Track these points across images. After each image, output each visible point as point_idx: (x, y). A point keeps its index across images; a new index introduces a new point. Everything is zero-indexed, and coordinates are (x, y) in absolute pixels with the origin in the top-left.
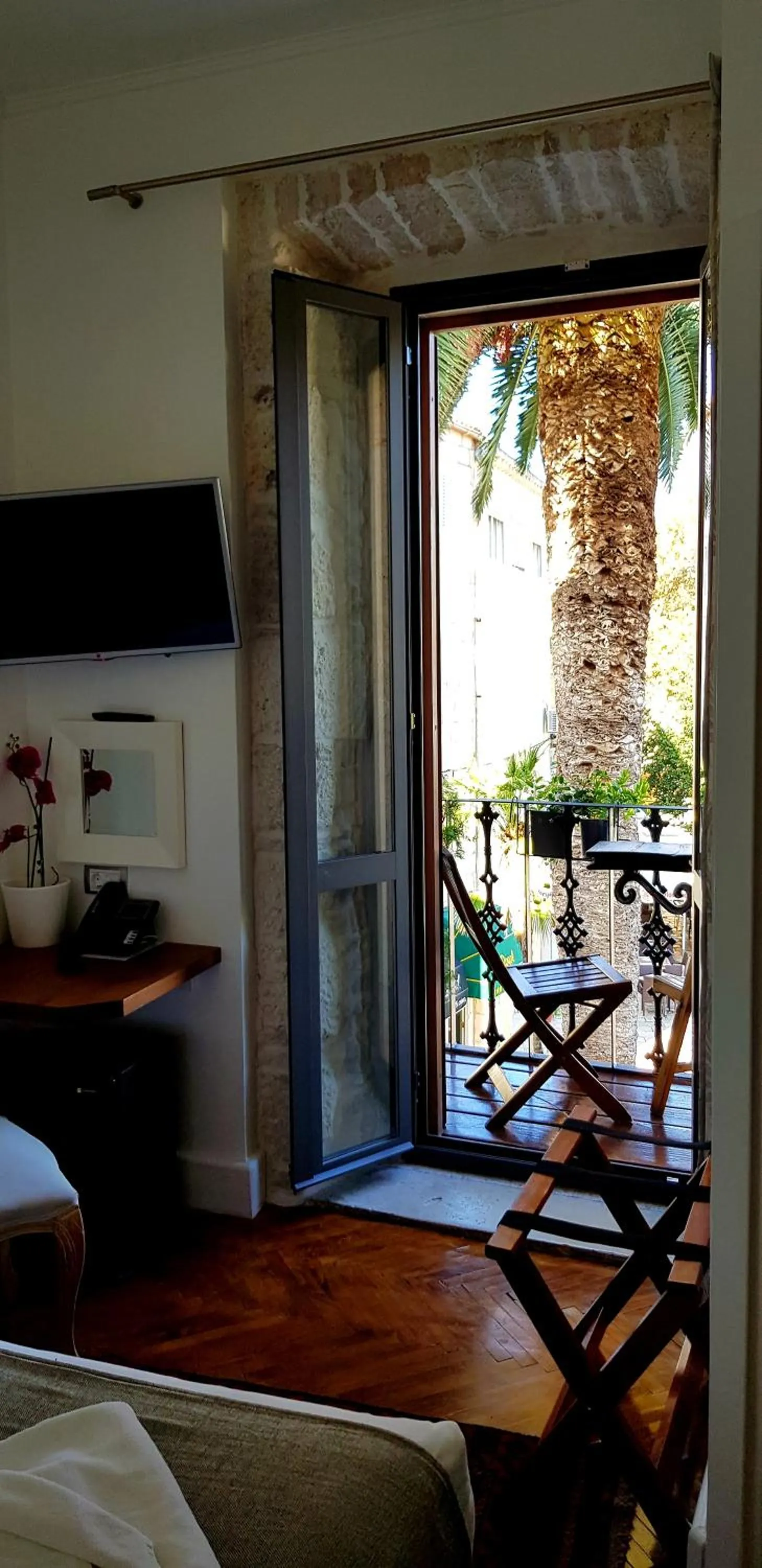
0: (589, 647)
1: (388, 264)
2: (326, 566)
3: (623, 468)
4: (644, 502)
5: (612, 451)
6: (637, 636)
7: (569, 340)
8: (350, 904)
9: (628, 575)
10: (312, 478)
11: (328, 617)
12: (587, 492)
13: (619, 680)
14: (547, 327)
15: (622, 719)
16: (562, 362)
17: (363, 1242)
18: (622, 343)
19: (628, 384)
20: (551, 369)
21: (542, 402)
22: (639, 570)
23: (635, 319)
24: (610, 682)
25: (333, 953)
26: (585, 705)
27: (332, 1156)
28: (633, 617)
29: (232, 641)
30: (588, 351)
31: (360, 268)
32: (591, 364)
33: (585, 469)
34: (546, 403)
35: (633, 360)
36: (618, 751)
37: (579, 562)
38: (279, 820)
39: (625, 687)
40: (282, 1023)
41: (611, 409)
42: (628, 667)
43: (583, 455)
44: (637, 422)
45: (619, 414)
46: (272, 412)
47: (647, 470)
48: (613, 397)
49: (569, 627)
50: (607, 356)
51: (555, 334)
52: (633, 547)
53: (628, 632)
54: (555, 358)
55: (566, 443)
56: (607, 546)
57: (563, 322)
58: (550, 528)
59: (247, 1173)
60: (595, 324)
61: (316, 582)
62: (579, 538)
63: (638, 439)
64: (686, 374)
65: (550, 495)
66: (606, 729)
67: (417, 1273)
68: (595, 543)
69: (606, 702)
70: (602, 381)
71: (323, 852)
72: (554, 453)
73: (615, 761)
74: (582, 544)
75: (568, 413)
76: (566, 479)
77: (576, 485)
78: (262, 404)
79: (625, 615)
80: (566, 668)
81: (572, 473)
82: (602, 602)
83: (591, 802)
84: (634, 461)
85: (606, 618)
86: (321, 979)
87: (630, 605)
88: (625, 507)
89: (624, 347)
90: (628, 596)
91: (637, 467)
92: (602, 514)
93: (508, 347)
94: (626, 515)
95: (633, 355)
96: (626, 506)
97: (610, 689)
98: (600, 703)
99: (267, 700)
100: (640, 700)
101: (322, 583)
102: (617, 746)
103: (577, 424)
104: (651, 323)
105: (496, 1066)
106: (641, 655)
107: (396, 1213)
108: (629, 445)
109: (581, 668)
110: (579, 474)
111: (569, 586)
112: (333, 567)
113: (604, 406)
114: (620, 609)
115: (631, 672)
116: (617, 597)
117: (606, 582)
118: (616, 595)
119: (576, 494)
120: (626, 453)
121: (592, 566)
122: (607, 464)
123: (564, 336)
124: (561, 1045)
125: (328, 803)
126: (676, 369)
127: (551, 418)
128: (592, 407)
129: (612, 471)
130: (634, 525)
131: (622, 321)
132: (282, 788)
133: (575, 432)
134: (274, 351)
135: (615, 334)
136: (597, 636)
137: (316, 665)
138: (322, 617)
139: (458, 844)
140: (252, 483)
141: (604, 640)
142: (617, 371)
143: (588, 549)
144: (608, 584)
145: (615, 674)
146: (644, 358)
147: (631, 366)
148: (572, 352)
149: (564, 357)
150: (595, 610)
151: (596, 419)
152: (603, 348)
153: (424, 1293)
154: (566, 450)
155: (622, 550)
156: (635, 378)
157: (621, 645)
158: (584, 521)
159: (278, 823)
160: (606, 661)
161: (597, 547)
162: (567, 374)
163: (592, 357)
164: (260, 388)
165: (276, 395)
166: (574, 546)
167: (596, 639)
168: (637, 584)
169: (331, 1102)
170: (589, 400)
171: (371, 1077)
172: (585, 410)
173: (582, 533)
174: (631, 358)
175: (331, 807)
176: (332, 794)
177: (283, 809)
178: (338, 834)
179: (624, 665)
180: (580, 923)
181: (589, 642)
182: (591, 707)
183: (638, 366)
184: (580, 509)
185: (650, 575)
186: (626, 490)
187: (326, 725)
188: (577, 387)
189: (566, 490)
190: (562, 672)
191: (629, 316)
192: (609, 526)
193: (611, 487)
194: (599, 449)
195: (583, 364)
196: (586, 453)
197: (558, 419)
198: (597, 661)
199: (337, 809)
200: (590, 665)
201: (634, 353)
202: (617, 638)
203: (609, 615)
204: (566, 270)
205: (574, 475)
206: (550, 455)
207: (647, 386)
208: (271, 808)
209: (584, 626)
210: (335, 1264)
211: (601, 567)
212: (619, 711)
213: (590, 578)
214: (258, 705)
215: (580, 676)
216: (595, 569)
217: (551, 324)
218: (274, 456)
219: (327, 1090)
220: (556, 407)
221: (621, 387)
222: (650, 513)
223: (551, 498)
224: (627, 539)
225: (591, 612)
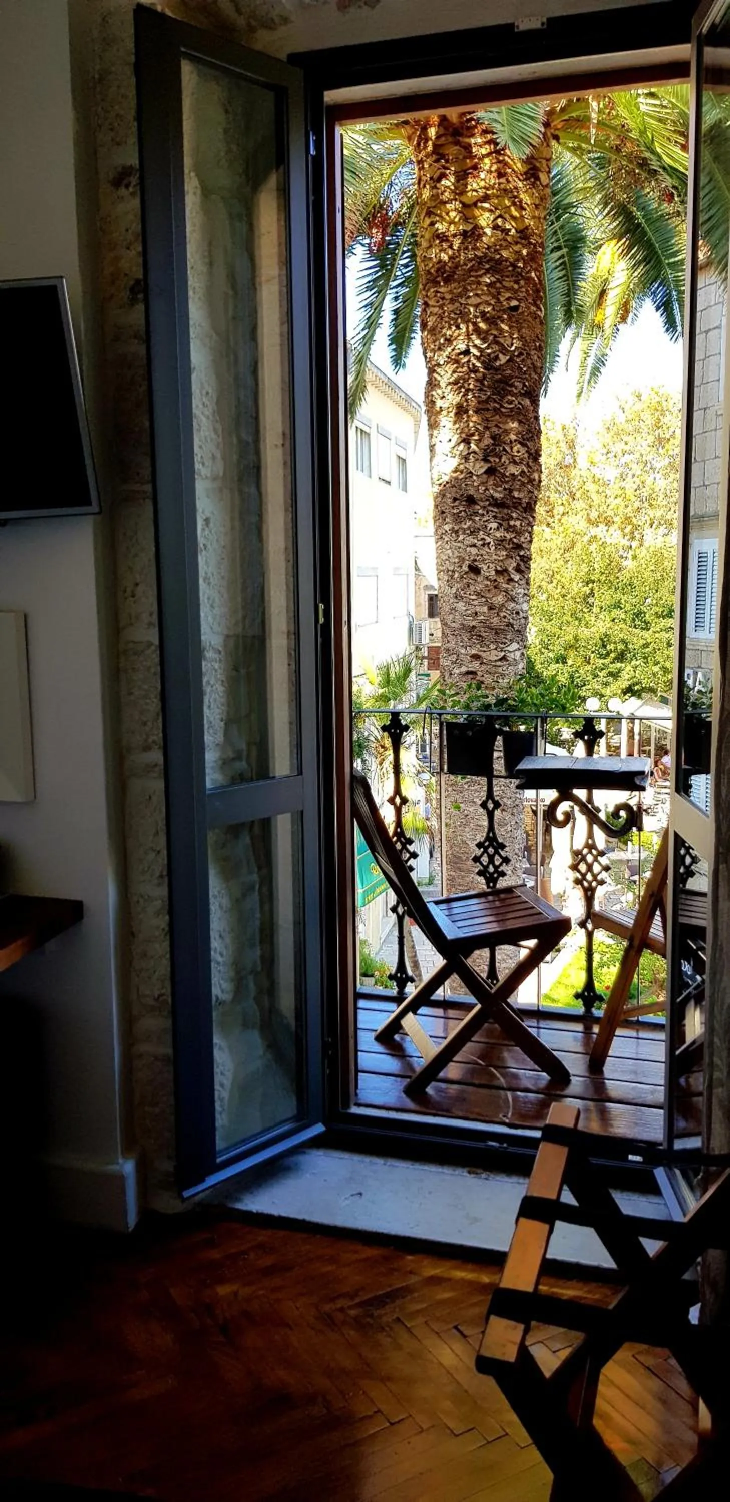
0: (474, 551)
1: (285, 20)
2: (211, 410)
3: (508, 361)
4: (529, 398)
5: (498, 343)
6: (522, 539)
7: (451, 222)
8: (246, 839)
9: (513, 475)
10: (190, 293)
11: (215, 478)
12: (471, 386)
13: (504, 585)
14: (429, 208)
15: (507, 626)
16: (445, 245)
17: (268, 1261)
18: (508, 227)
19: (513, 270)
20: (433, 253)
21: (424, 289)
22: (526, 470)
23: (521, 201)
24: (495, 587)
25: (226, 902)
26: (469, 612)
27: (227, 1149)
28: (518, 519)
29: (89, 503)
30: (472, 234)
31: (249, 24)
32: (475, 248)
33: (469, 361)
34: (428, 290)
35: (519, 246)
36: (504, 659)
37: (463, 461)
38: (155, 738)
39: (511, 593)
40: (163, 991)
41: (496, 297)
42: (513, 571)
43: (468, 346)
44: (523, 313)
45: (504, 303)
46: (136, 202)
47: (533, 364)
48: (498, 285)
49: (452, 530)
50: (493, 240)
51: (436, 215)
52: (519, 446)
53: (513, 535)
54: (437, 242)
55: (449, 333)
56: (493, 444)
57: (446, 203)
58: (433, 425)
59: (121, 1178)
60: (479, 204)
61: (199, 430)
62: (464, 435)
63: (524, 330)
64: (563, 272)
65: (432, 389)
66: (491, 636)
67: (341, 1303)
68: (480, 440)
69: (491, 608)
70: (487, 266)
71: (213, 778)
72: (437, 344)
73: (500, 670)
74: (466, 441)
75: (452, 301)
76: (450, 372)
77: (460, 378)
78: (123, 191)
79: (511, 518)
80: (450, 573)
81: (455, 366)
82: (487, 503)
83: (513, 711)
84: (521, 354)
85: (492, 520)
86: (212, 934)
87: (516, 508)
88: (511, 402)
89: (509, 230)
90: (514, 497)
91: (523, 361)
92: (488, 409)
93: (384, 235)
94: (512, 411)
95: (519, 240)
96: (513, 401)
97: (496, 595)
98: (485, 609)
99: (137, 585)
100: (525, 607)
101: (207, 433)
102: (503, 654)
103: (461, 313)
104: (537, 206)
105: (410, 1015)
106: (526, 559)
107: (308, 1218)
108: (515, 336)
109: (466, 573)
110: (462, 367)
111: (453, 486)
112: (219, 410)
113: (490, 294)
114: (505, 511)
115: (516, 577)
116: (503, 498)
117: (491, 482)
118: (502, 496)
119: (460, 388)
120: (512, 345)
121: (478, 465)
122: (492, 356)
123: (447, 218)
124: (490, 993)
125: (218, 717)
126: (554, 266)
127: (434, 307)
128: (477, 295)
129: (498, 364)
130: (520, 422)
131: (507, 203)
132: (159, 697)
133: (459, 321)
134: (139, 118)
135: (500, 216)
136: (483, 539)
137: (201, 540)
138: (207, 477)
139: (364, 761)
140: (112, 296)
141: (489, 543)
142: (502, 256)
143: (473, 446)
144: (494, 484)
145: (501, 580)
146: (530, 243)
147: (517, 252)
148: (454, 236)
149: (447, 241)
150: (480, 511)
151: (481, 308)
152: (488, 231)
153: (352, 1333)
154: (449, 341)
155: (507, 448)
156: (521, 265)
157: (506, 549)
158: (468, 416)
159: (154, 742)
160: (491, 565)
161: (482, 445)
162: (450, 258)
163: (477, 240)
164: (120, 169)
165: (142, 179)
166: (459, 444)
167: (481, 542)
168: (523, 484)
169: (225, 1082)
170: (474, 287)
171: (273, 1046)
172: (469, 297)
173: (466, 430)
174: (517, 243)
175: (222, 721)
176: (223, 705)
177: (160, 725)
178: (231, 754)
179: (510, 569)
180: (502, 850)
181: (474, 546)
182: (476, 613)
183: (525, 252)
184: (465, 404)
185: (536, 476)
186: (512, 385)
187: (214, 618)
188: (460, 273)
189: (450, 383)
190: (446, 578)
191: (515, 197)
192: (495, 423)
193: (497, 381)
194: (484, 340)
195: (467, 248)
196: (471, 344)
197: (441, 307)
198: (483, 565)
199: (229, 723)
200: (474, 570)
201: (520, 237)
202: (502, 541)
203: (495, 517)
204: (516, 30)
205: (457, 368)
206: (432, 347)
207: (533, 275)
208: (145, 724)
209: (469, 528)
210: (236, 1294)
211: (486, 466)
212: (505, 617)
213: (475, 477)
214: (125, 591)
215: (465, 581)
216: (480, 468)
217: (433, 204)
218: (140, 260)
219: (221, 1068)
220: (439, 295)
221: (508, 274)
222: (536, 411)
223: (434, 393)
224: (513, 437)
225: (476, 514)
